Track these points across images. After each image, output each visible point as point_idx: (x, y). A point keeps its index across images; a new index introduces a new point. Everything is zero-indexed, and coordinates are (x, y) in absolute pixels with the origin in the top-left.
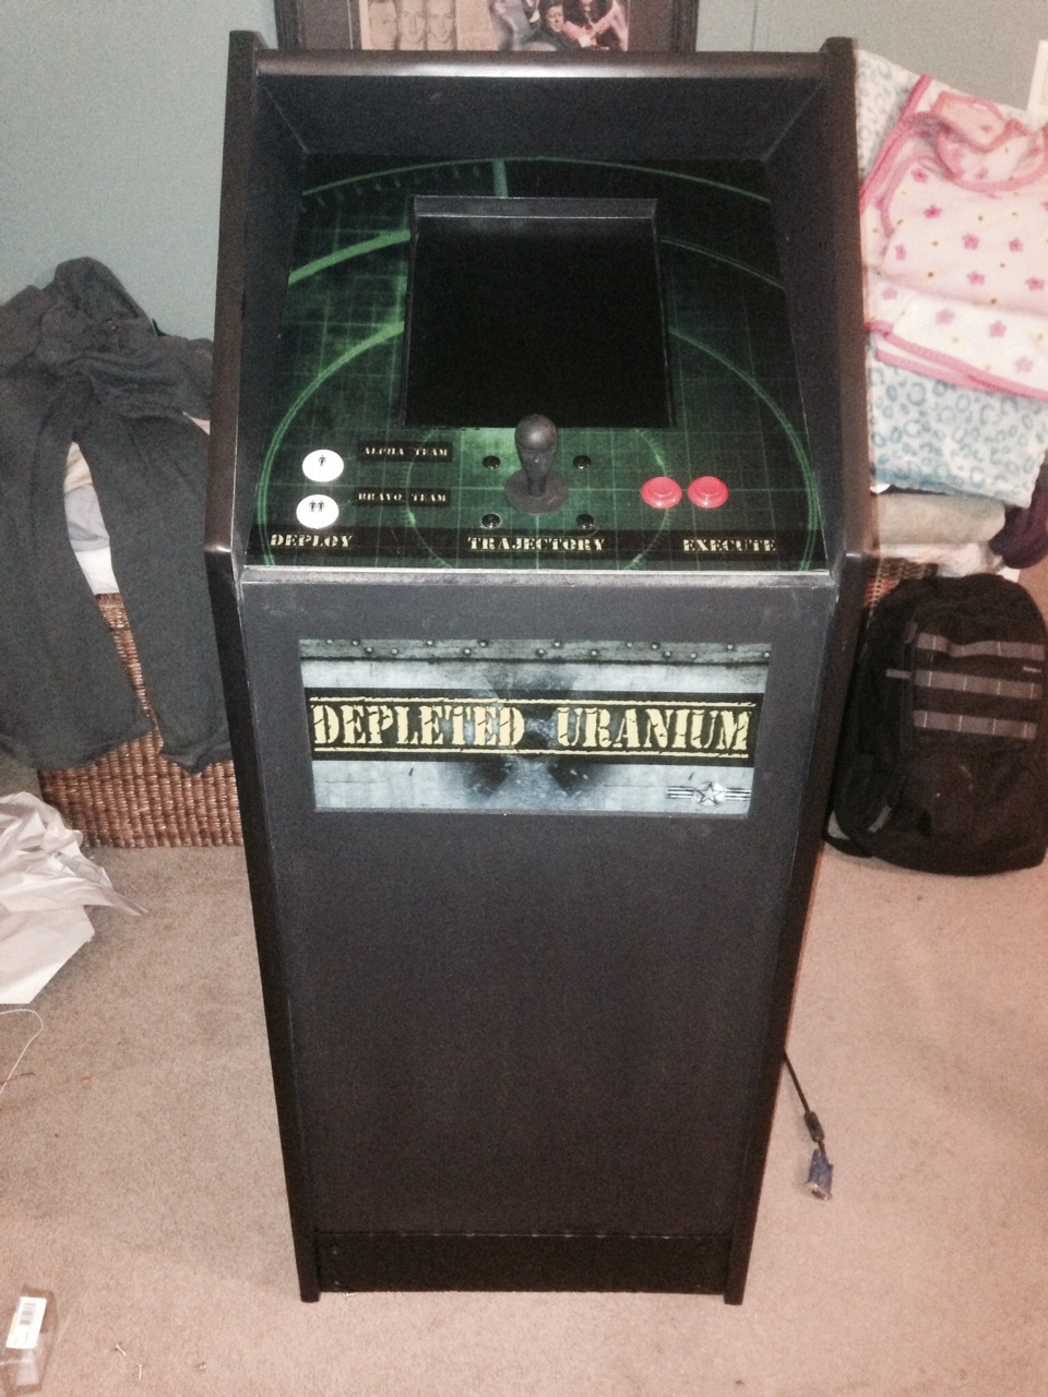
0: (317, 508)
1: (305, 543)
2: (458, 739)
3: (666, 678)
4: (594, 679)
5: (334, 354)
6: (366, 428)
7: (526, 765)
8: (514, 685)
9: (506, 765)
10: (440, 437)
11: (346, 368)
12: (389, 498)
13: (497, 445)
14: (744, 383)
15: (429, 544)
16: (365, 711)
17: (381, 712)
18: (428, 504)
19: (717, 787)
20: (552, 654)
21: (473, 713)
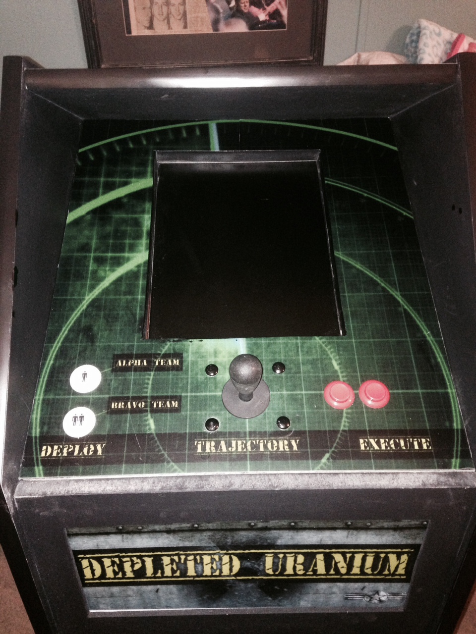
0: (78, 422)
1: (68, 453)
2: (191, 572)
3: (347, 537)
4: (292, 538)
5: (98, 280)
6: (120, 344)
7: (242, 585)
8: (232, 543)
9: (228, 585)
10: (174, 349)
11: (106, 291)
12: (135, 406)
13: (216, 353)
14: (392, 295)
15: (164, 449)
16: (120, 560)
17: (132, 561)
18: (164, 410)
19: (382, 593)
20: (260, 525)
21: (202, 559)
